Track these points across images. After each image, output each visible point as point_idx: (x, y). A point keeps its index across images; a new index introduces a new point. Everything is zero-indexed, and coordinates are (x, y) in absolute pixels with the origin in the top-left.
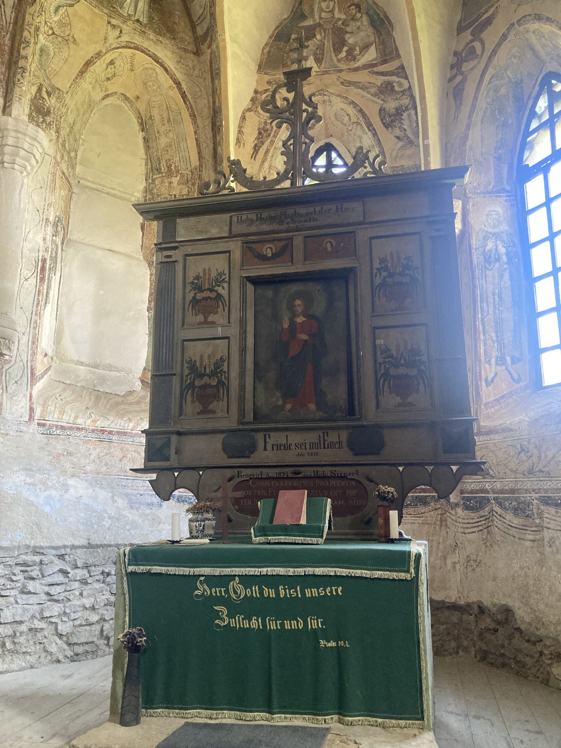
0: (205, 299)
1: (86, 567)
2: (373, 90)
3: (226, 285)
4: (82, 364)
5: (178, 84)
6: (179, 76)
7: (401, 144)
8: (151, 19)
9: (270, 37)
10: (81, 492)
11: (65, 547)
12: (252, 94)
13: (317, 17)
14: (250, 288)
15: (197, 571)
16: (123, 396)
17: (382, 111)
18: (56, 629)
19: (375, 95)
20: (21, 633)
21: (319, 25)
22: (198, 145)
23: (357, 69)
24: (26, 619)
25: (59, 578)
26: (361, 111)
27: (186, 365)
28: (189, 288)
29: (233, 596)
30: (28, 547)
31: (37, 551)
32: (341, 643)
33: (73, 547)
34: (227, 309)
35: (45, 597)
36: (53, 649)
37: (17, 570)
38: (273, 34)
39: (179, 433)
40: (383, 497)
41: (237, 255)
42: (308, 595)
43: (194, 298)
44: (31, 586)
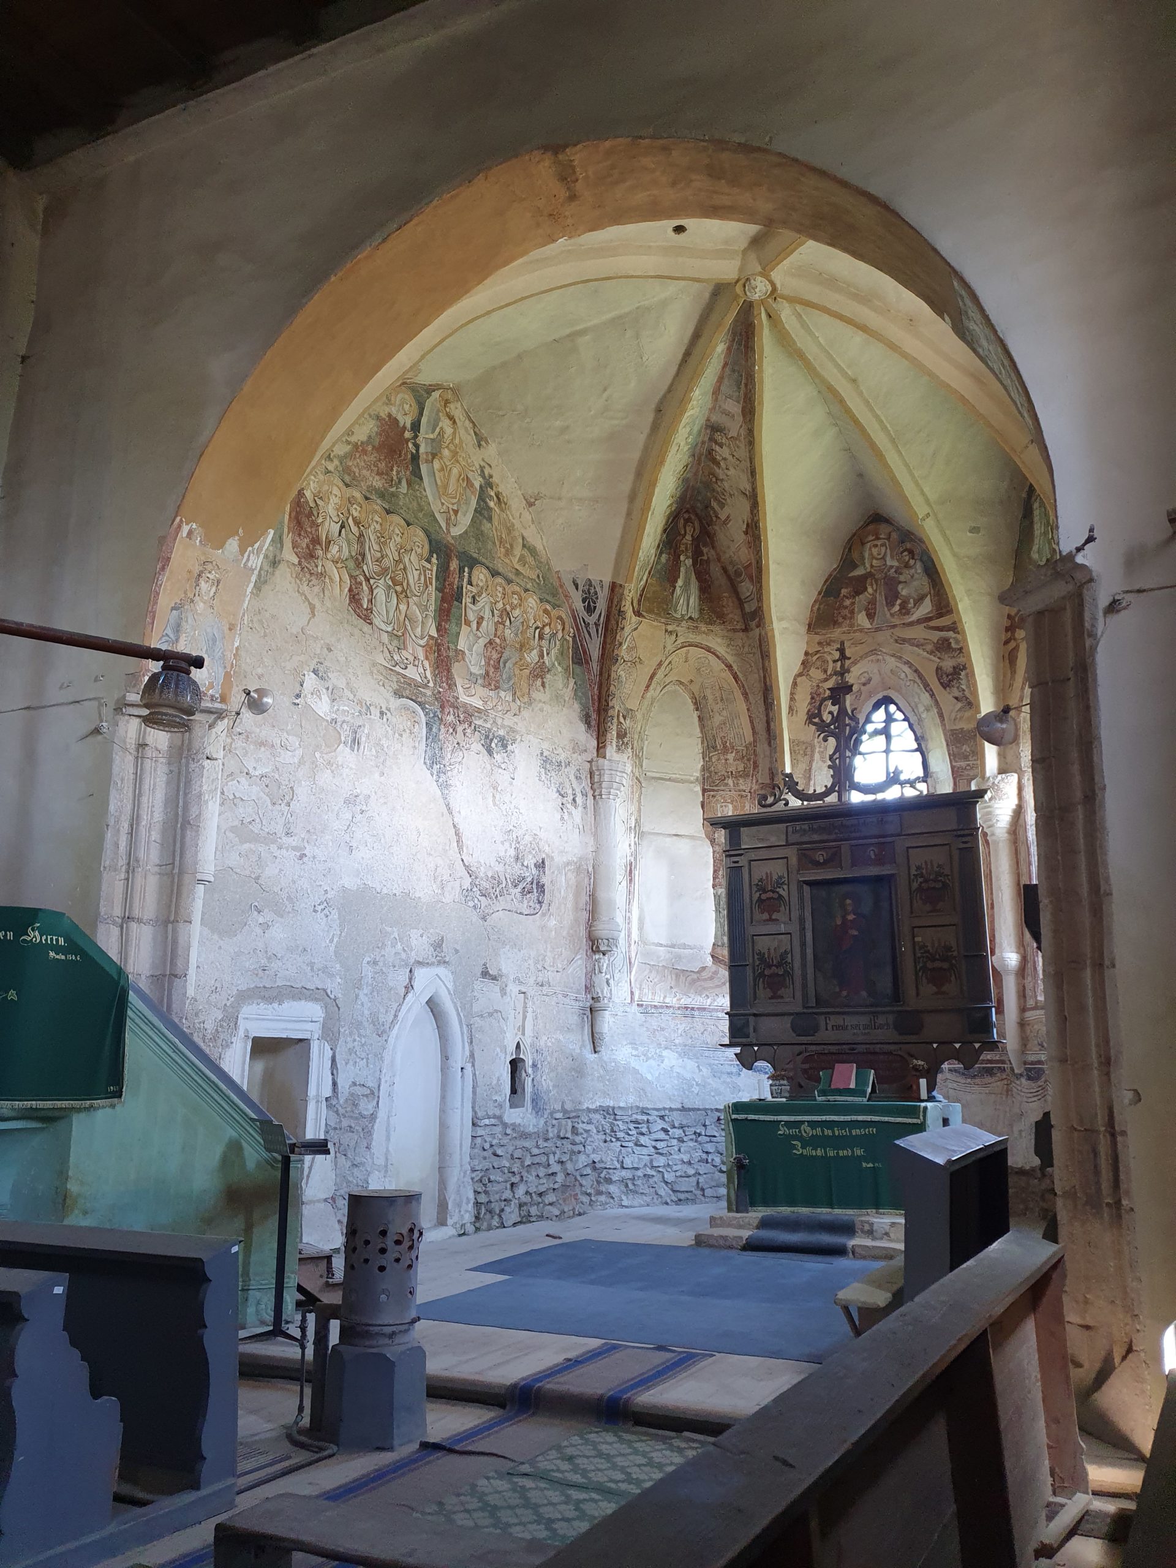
0: (769, 899)
1: (682, 1127)
2: (929, 647)
3: (785, 887)
4: (661, 945)
5: (730, 667)
6: (730, 659)
7: (959, 705)
8: (701, 610)
9: (820, 593)
10: (674, 1062)
11: (665, 1109)
12: (802, 657)
13: (868, 565)
14: (806, 888)
15: (780, 1118)
16: (698, 972)
17: (938, 669)
18: (663, 1177)
19: (931, 653)
20: (639, 1177)
21: (870, 575)
22: (752, 722)
23: (911, 624)
24: (641, 1166)
25: (662, 1135)
26: (916, 671)
27: (756, 957)
28: (754, 889)
29: (804, 1134)
30: (638, 1107)
31: (644, 1111)
32: (876, 1165)
33: (671, 1109)
34: (787, 908)
35: (653, 1150)
36: (662, 1192)
37: (632, 1126)
38: (822, 590)
39: (755, 1015)
40: (916, 1068)
41: (794, 861)
42: (854, 1134)
43: (759, 897)
44: (643, 1140)
